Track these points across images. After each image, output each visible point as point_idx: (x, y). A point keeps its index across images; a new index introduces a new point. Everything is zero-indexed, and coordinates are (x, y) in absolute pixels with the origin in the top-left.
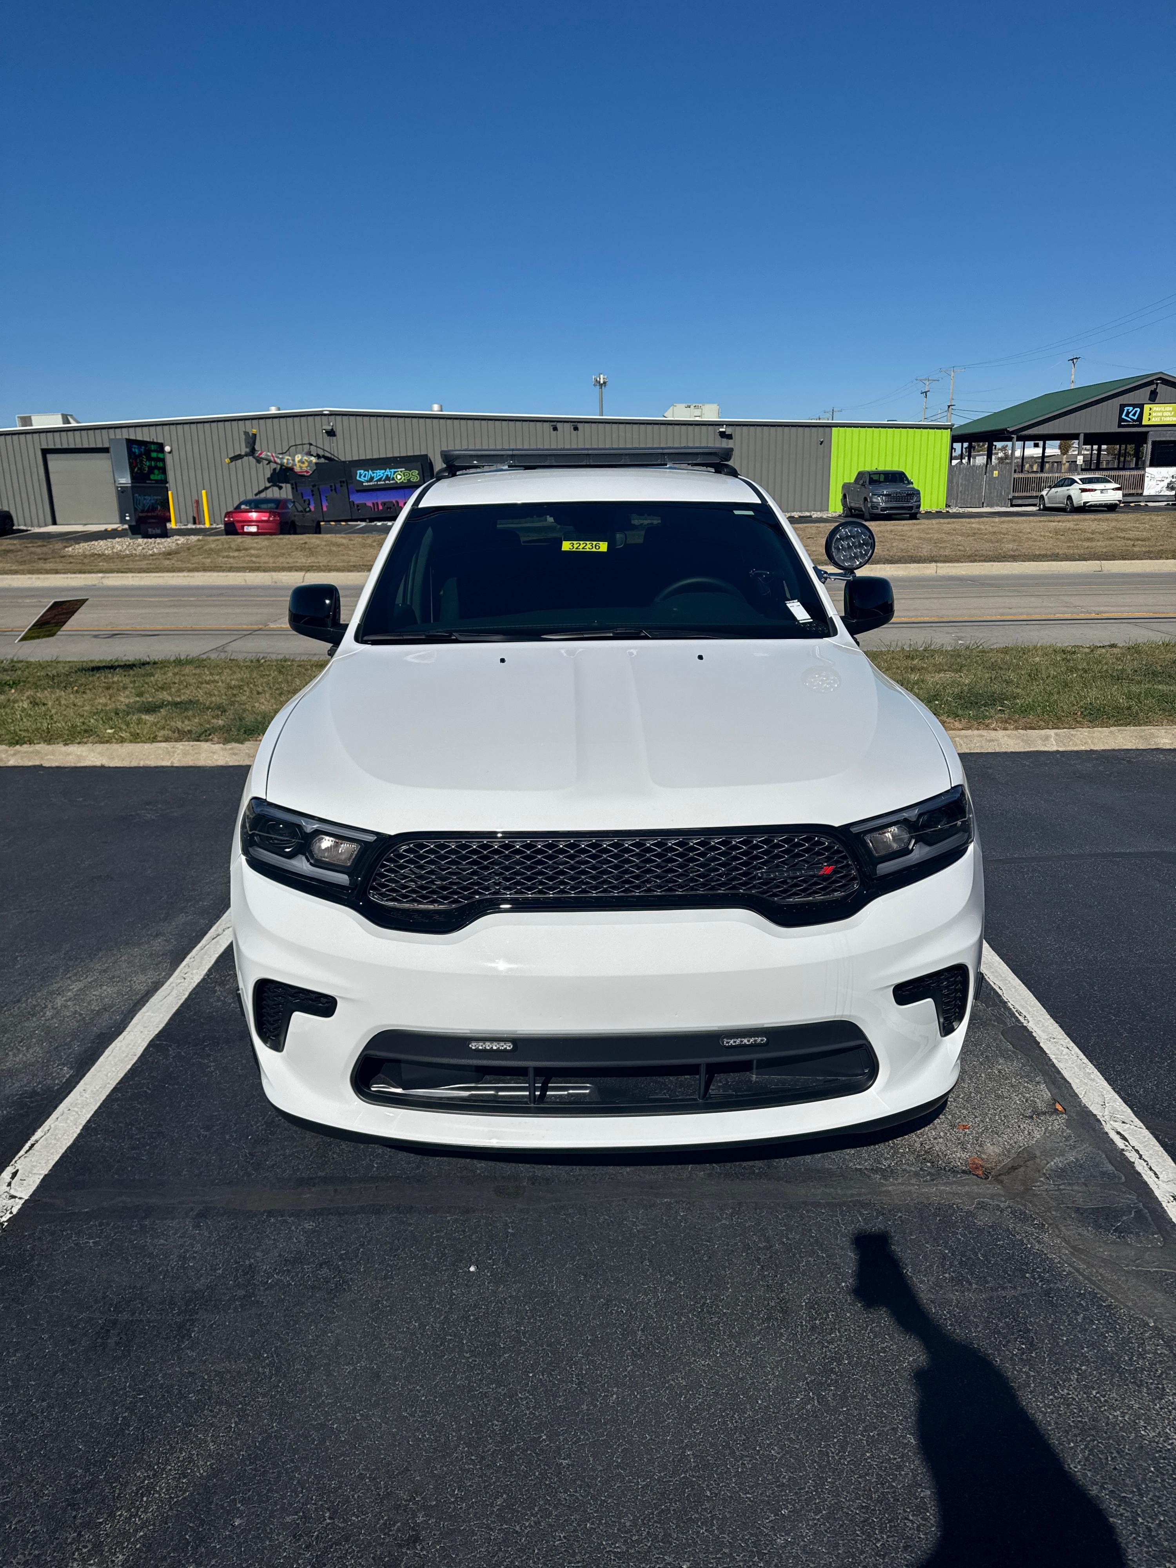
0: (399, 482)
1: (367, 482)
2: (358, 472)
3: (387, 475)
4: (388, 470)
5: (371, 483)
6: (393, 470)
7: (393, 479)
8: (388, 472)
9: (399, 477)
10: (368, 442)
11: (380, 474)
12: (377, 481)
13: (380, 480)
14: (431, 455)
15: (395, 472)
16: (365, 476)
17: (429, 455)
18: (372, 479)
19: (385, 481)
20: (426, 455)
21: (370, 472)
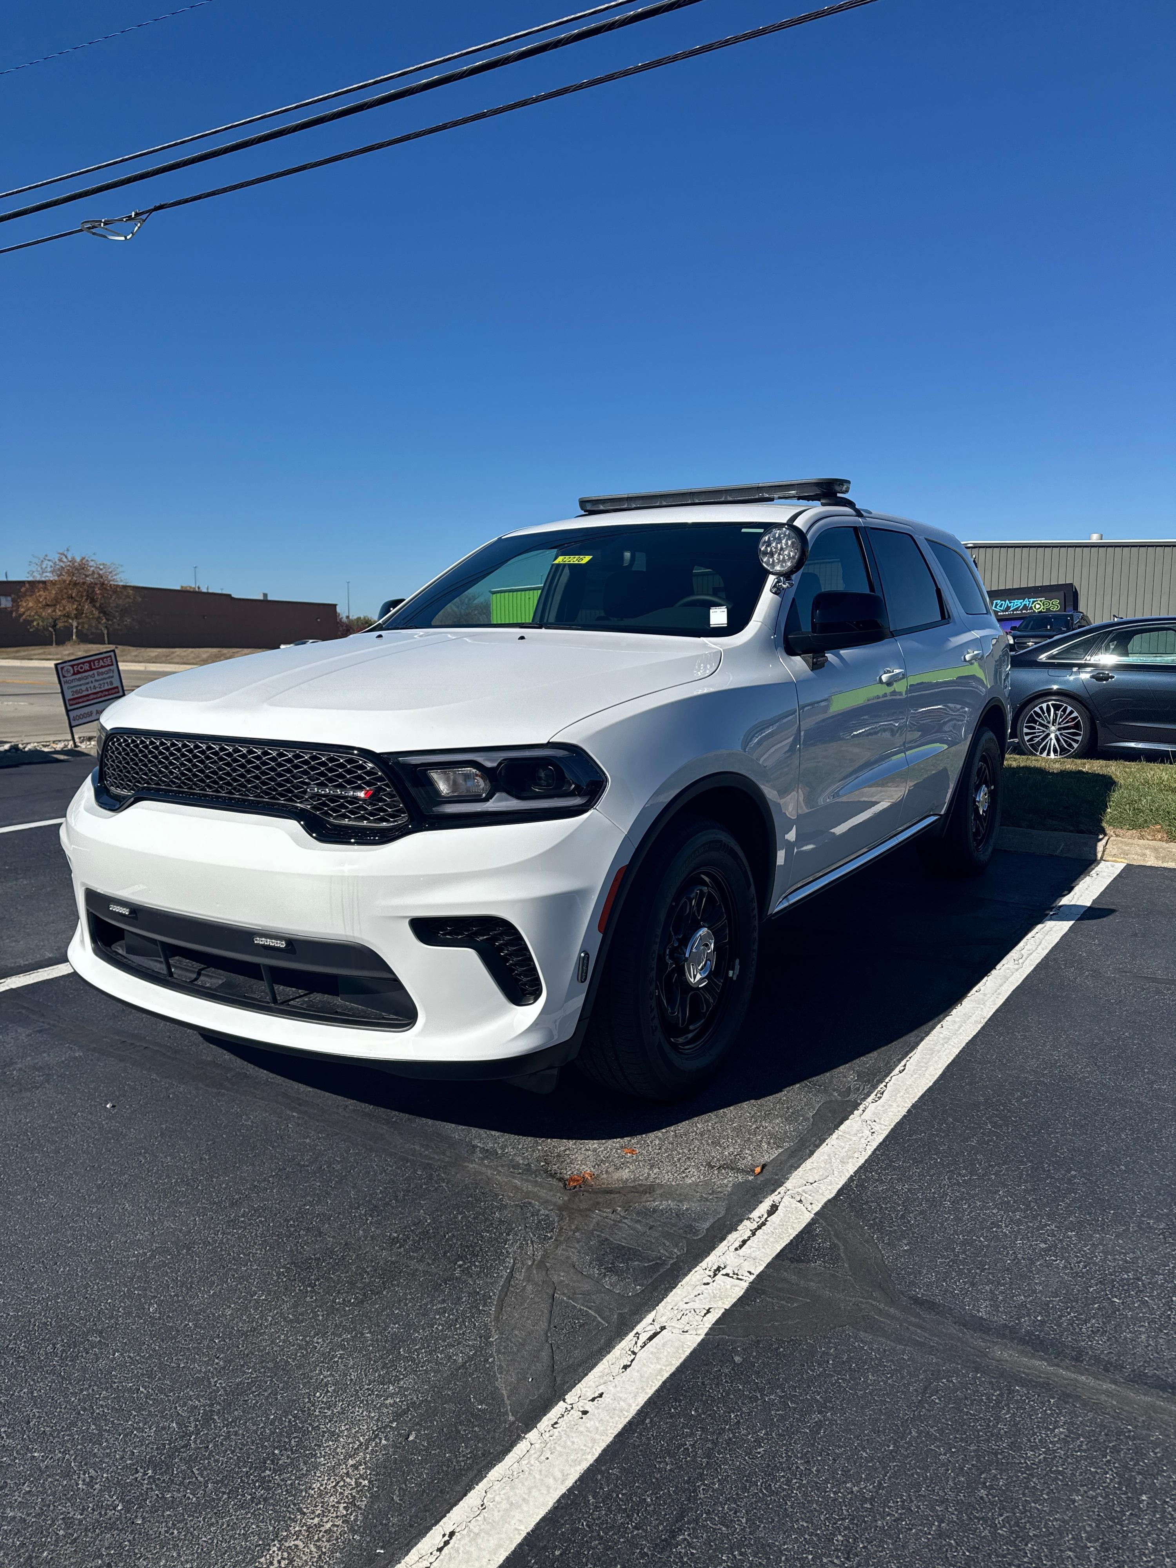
0: (1036, 611)
1: (1003, 611)
2: (995, 602)
3: (1025, 605)
4: (1027, 599)
5: (1007, 613)
6: (1032, 600)
7: (1031, 608)
8: (1026, 602)
9: (1038, 606)
10: (1010, 572)
11: (1018, 603)
12: (1013, 611)
13: (1016, 609)
14: (1076, 585)
15: (1034, 602)
16: (1001, 606)
17: (1074, 584)
18: (1008, 608)
19: (1021, 610)
20: (1071, 585)
21: (1007, 601)
